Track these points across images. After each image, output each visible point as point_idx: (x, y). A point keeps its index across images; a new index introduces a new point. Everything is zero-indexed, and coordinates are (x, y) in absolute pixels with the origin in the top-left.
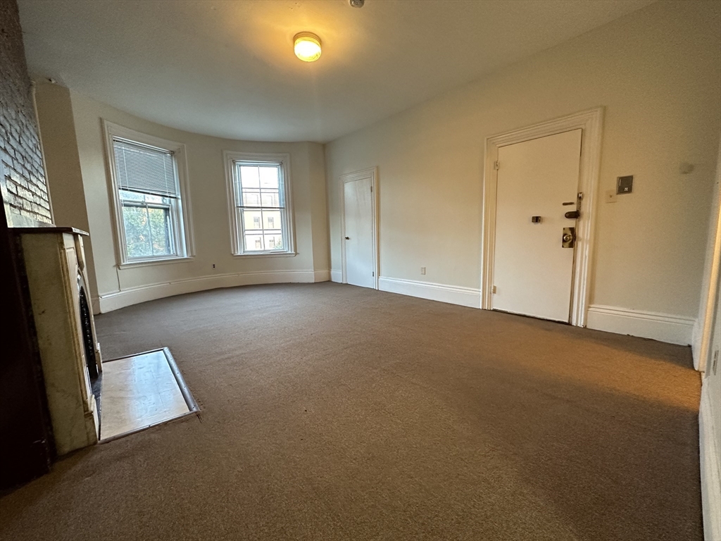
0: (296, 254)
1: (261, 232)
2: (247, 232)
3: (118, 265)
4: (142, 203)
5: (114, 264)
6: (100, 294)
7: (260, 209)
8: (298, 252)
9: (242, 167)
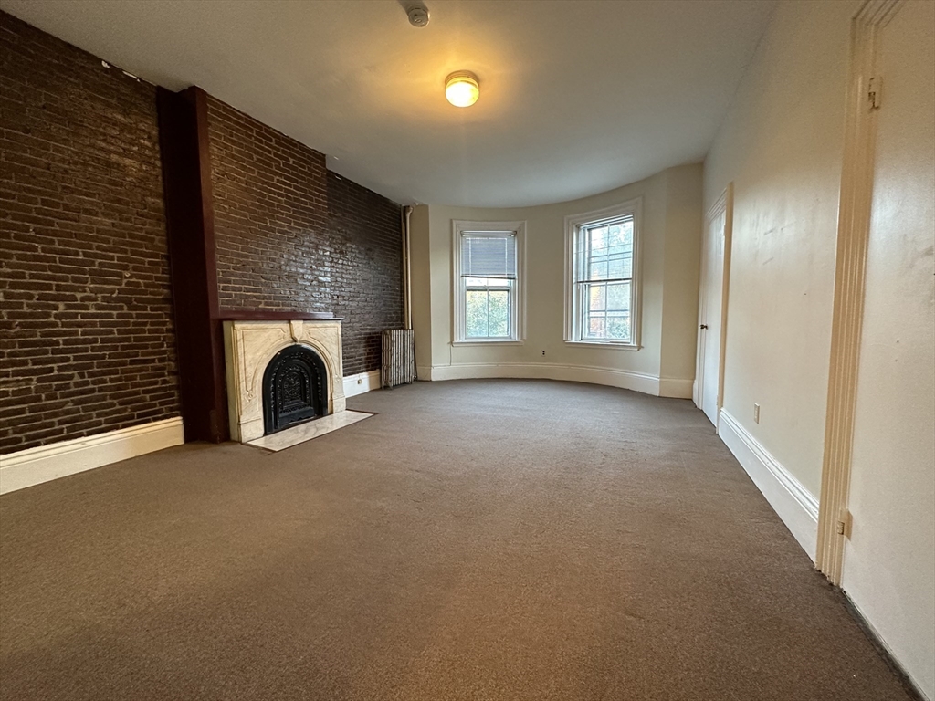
0: (640, 347)
1: (603, 314)
2: (592, 314)
3: (451, 343)
4: (484, 287)
5: (449, 341)
6: (433, 365)
7: (604, 283)
8: (642, 345)
9: (593, 231)
